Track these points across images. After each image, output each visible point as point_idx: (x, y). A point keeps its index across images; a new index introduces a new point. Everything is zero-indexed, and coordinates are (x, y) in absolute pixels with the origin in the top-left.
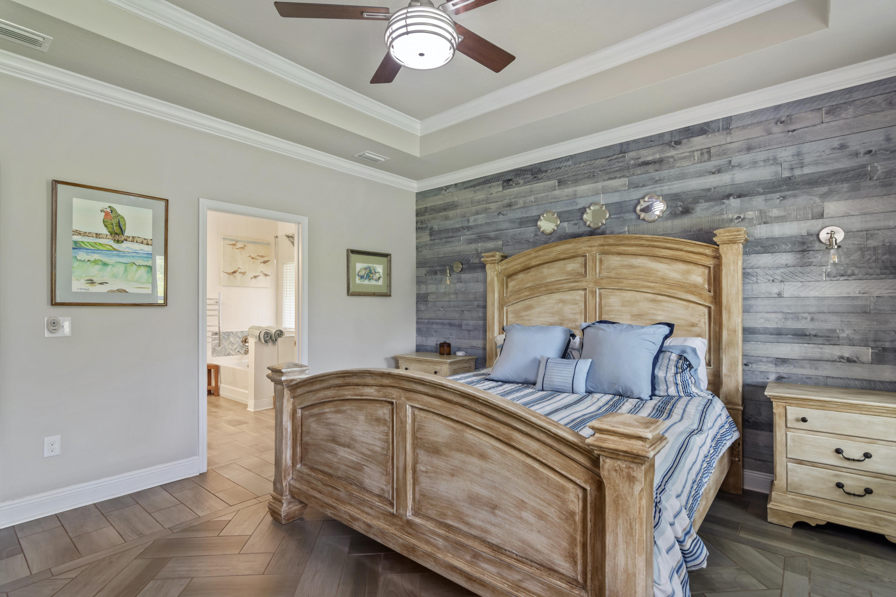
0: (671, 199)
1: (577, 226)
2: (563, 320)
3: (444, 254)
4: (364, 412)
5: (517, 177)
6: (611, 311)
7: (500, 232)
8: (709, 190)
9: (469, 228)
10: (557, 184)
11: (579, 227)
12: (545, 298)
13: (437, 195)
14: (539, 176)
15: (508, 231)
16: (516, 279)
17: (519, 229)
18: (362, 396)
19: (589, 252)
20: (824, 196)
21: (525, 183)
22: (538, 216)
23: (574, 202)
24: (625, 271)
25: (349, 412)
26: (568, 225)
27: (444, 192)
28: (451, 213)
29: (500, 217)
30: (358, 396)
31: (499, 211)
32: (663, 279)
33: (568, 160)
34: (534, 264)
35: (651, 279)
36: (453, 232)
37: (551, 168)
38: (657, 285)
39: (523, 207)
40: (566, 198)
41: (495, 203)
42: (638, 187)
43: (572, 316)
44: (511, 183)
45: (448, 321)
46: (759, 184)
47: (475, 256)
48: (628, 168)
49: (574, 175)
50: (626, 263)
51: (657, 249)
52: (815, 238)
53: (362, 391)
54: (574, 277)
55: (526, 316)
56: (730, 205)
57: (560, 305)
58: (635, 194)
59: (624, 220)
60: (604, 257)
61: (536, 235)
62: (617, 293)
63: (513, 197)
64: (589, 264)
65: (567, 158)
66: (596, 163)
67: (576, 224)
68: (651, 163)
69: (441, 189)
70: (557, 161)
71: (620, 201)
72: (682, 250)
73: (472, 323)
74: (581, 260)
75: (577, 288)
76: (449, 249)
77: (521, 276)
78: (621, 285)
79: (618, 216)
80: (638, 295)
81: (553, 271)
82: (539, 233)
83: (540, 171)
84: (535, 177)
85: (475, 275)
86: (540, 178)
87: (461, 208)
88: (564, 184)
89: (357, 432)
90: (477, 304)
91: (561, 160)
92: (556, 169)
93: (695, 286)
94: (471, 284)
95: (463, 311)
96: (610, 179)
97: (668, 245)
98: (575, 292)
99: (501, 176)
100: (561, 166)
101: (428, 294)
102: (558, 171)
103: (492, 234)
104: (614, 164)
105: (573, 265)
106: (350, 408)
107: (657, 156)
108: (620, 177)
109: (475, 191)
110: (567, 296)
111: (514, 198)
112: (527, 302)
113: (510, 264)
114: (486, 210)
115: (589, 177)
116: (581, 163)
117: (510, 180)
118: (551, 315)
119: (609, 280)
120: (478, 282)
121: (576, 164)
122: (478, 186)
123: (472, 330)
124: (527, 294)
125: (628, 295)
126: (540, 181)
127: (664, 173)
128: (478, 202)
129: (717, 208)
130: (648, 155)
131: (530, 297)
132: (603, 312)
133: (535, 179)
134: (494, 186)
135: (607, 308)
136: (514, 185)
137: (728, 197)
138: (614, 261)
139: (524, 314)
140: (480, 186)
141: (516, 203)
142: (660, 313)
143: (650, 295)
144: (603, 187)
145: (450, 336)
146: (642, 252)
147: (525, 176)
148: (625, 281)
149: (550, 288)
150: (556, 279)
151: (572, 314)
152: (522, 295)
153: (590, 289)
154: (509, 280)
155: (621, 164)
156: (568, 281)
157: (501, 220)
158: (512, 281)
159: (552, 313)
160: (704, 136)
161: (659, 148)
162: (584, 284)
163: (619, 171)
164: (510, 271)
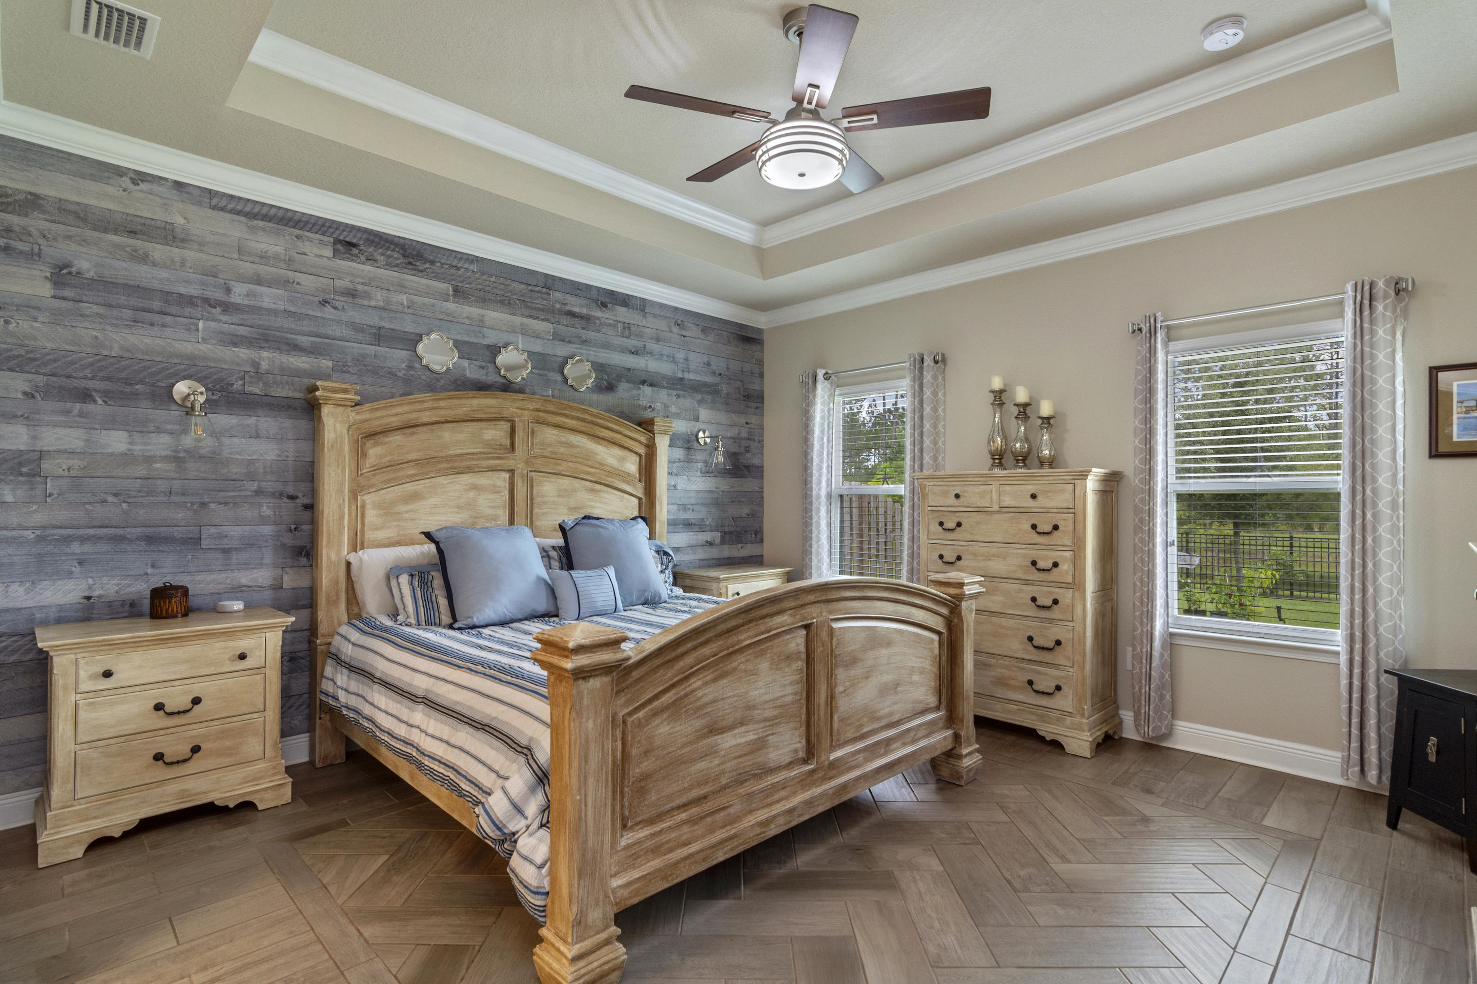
0: (599, 368)
1: (485, 372)
2: (476, 518)
3: (123, 348)
4: (769, 655)
5: (370, 246)
6: (545, 503)
7: (327, 341)
8: (629, 370)
9: (227, 307)
10: (451, 293)
11: (487, 374)
12: (445, 482)
13: (92, 177)
14: (418, 264)
15: (347, 344)
16: (386, 443)
17: (373, 347)
18: (769, 631)
19: (518, 416)
20: (700, 402)
21: (389, 265)
22: (417, 334)
23: (480, 332)
24: (562, 450)
25: (742, 667)
26: (469, 365)
27: (126, 182)
28: (158, 251)
29: (326, 309)
30: (763, 633)
31: (327, 297)
32: (601, 464)
33: (472, 262)
34: (426, 420)
35: (590, 463)
36: (166, 301)
37: (443, 261)
38: (597, 471)
39: (383, 309)
40: (467, 321)
41: (313, 277)
42: (564, 341)
43: (491, 512)
44: (355, 251)
45: (139, 530)
46: (665, 377)
47: (251, 377)
48: (553, 311)
49: (480, 290)
50: (563, 439)
51: (597, 428)
52: (694, 438)
53: (771, 624)
54: (493, 451)
55: (407, 512)
56: (644, 391)
57: (471, 494)
58: (562, 350)
59: (548, 380)
60: (537, 428)
61: (410, 367)
62: (553, 479)
63: (361, 281)
64: (520, 435)
65: (471, 258)
66: (513, 285)
67: (482, 367)
68: (577, 317)
69: (119, 171)
70: (454, 254)
71: (542, 352)
72: (620, 433)
73: (236, 531)
74: (506, 426)
75: (500, 468)
76: (148, 340)
77: (397, 439)
78: (559, 467)
79: (541, 372)
80: (577, 484)
81: (461, 437)
82: (417, 365)
83: (419, 256)
84: (410, 263)
85: (252, 420)
86: (420, 268)
87: (200, 251)
88: (464, 298)
89: (757, 692)
90: (255, 488)
91: (459, 256)
92: (451, 266)
93: (629, 474)
94: (236, 440)
95: (204, 505)
96: (531, 317)
97: (610, 425)
98: (496, 474)
99: (330, 227)
100: (459, 265)
101: (42, 455)
102: (453, 271)
103: (304, 341)
104: (537, 299)
105: (494, 432)
106: (743, 660)
107: (584, 311)
108: (543, 320)
109: (252, 230)
110: (483, 480)
111: (363, 284)
112: (410, 487)
113: (378, 414)
114: (286, 283)
115: (502, 302)
116: (491, 276)
117: (353, 245)
118: (456, 510)
119: (544, 459)
120: (257, 436)
121: (483, 274)
122: (262, 220)
123: (236, 549)
124: (411, 472)
125: (566, 482)
126: (420, 274)
127: (591, 335)
128: (262, 257)
129: (635, 392)
130: (577, 305)
131: (418, 478)
132: (535, 505)
133: (410, 267)
134: (310, 240)
135: (539, 499)
136: (363, 258)
137: (643, 382)
138: (550, 435)
139: (402, 508)
140: (271, 224)
141: (368, 296)
142: (598, 505)
143: (588, 483)
144: (522, 324)
145: (150, 570)
146: (582, 429)
147: (389, 253)
148: (564, 464)
149: (456, 464)
150: (465, 451)
151: (490, 507)
152: (400, 474)
153: (520, 471)
154: (369, 444)
155: (545, 302)
156: (486, 456)
157: (327, 316)
158: (376, 444)
159: (458, 507)
160: (625, 309)
161: (586, 302)
162: (510, 463)
163: (542, 310)
164: (375, 425)
